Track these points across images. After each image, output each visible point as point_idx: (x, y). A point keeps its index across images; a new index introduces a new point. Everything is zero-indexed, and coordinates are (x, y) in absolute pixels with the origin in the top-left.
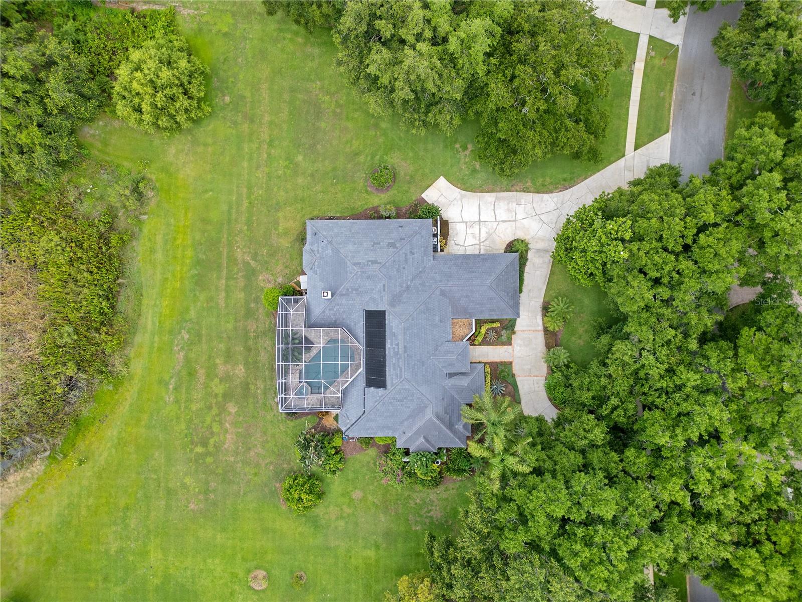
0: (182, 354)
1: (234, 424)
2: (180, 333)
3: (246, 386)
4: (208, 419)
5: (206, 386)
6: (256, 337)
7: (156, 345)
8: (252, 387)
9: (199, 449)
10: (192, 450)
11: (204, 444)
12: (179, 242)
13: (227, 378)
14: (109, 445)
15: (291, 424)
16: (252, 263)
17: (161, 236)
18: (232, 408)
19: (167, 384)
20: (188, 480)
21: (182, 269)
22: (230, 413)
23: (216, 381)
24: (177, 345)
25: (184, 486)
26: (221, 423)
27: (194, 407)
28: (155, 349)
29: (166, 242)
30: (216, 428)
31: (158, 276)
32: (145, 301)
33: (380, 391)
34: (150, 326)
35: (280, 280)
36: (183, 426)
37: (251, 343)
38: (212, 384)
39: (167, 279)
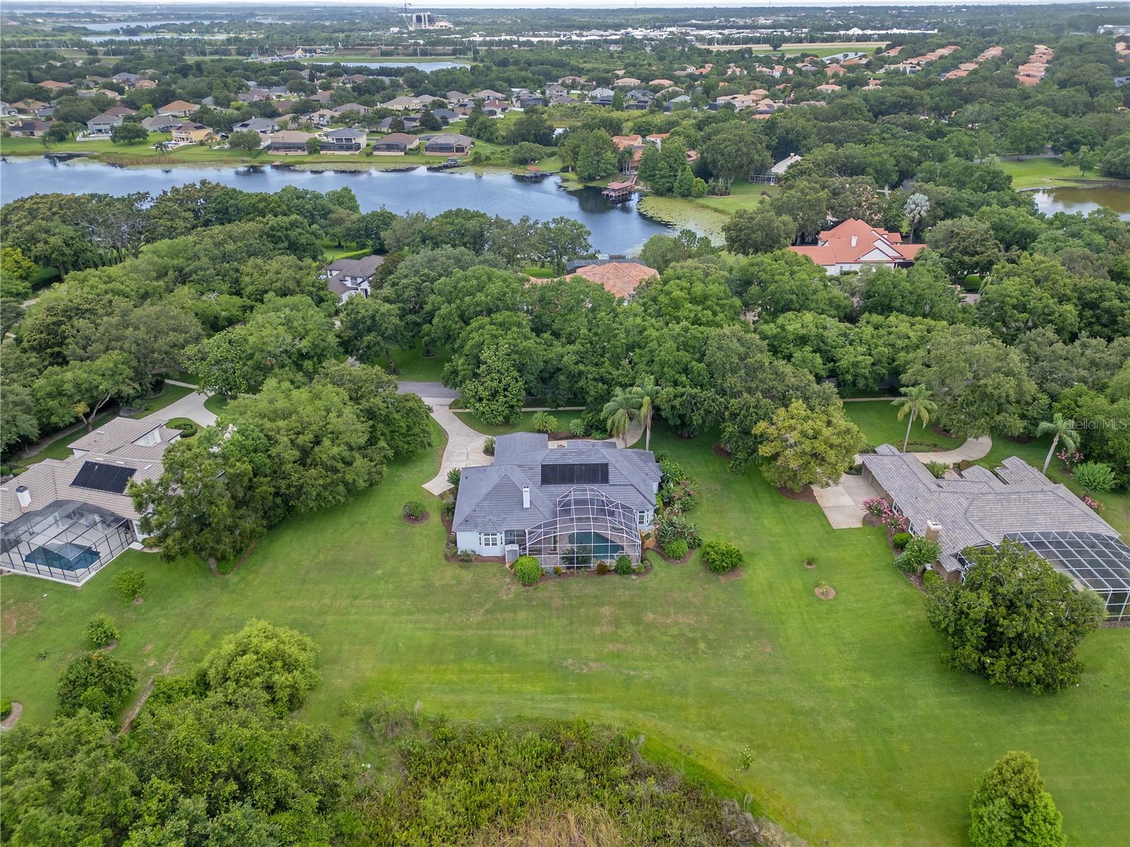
0: (591, 664)
1: (667, 615)
2: (567, 667)
3: (623, 605)
4: (665, 639)
5: (626, 642)
6: (570, 598)
7: (582, 696)
8: (623, 599)
9: (702, 646)
10: (704, 653)
11: (693, 642)
12: (454, 678)
13: (616, 622)
14: (718, 741)
15: (656, 568)
16: (487, 606)
17: (444, 696)
18: (650, 617)
19: (629, 678)
20: (740, 654)
21: (489, 673)
22: (654, 619)
23: (620, 632)
24: (582, 669)
25: (746, 657)
26: (668, 626)
27: (654, 653)
28: (589, 696)
29: (452, 691)
30: (675, 631)
31: (496, 698)
32: (528, 713)
33: (611, 469)
34: (560, 705)
35: (508, 580)
36: (678, 662)
37: (574, 602)
38: (625, 636)
39: (500, 689)
